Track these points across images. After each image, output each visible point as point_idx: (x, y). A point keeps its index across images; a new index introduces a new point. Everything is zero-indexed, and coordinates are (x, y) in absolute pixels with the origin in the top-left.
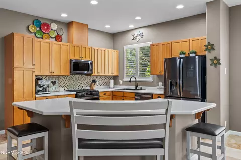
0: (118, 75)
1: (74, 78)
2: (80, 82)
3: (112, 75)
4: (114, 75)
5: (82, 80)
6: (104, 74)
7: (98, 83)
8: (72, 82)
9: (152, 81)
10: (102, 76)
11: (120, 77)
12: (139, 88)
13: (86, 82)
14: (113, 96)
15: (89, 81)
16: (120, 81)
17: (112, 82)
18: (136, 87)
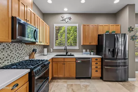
2: (20, 52)
5: (21, 49)
8: (9, 52)
9: (78, 48)
11: (50, 46)
12: (69, 53)
13: (25, 51)
15: (28, 50)
16: (51, 49)
17: (46, 50)
18: (67, 53)
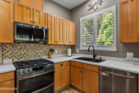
0: (75, 44)
1: (28, 47)
2: (37, 51)
3: (69, 44)
4: (71, 44)
5: (39, 49)
6: (61, 43)
7: (56, 52)
8: (25, 51)
10: (60, 45)
11: (77, 46)
13: (43, 51)
14: (71, 65)
15: (47, 50)
16: (77, 50)
17: (70, 50)
